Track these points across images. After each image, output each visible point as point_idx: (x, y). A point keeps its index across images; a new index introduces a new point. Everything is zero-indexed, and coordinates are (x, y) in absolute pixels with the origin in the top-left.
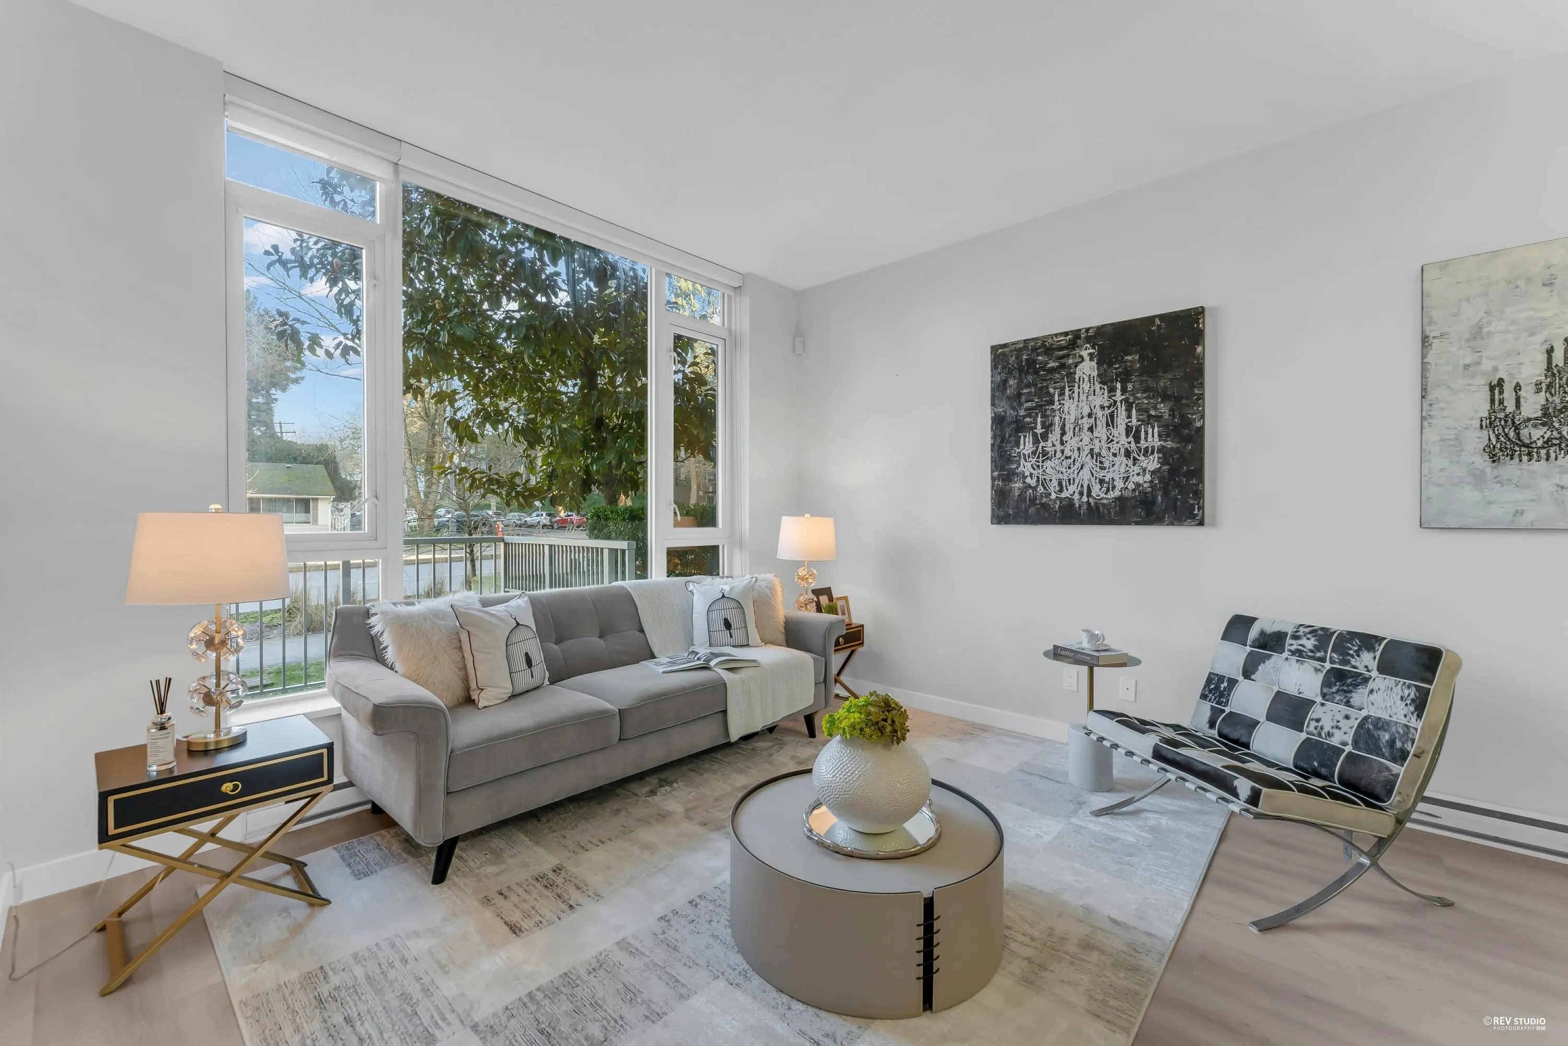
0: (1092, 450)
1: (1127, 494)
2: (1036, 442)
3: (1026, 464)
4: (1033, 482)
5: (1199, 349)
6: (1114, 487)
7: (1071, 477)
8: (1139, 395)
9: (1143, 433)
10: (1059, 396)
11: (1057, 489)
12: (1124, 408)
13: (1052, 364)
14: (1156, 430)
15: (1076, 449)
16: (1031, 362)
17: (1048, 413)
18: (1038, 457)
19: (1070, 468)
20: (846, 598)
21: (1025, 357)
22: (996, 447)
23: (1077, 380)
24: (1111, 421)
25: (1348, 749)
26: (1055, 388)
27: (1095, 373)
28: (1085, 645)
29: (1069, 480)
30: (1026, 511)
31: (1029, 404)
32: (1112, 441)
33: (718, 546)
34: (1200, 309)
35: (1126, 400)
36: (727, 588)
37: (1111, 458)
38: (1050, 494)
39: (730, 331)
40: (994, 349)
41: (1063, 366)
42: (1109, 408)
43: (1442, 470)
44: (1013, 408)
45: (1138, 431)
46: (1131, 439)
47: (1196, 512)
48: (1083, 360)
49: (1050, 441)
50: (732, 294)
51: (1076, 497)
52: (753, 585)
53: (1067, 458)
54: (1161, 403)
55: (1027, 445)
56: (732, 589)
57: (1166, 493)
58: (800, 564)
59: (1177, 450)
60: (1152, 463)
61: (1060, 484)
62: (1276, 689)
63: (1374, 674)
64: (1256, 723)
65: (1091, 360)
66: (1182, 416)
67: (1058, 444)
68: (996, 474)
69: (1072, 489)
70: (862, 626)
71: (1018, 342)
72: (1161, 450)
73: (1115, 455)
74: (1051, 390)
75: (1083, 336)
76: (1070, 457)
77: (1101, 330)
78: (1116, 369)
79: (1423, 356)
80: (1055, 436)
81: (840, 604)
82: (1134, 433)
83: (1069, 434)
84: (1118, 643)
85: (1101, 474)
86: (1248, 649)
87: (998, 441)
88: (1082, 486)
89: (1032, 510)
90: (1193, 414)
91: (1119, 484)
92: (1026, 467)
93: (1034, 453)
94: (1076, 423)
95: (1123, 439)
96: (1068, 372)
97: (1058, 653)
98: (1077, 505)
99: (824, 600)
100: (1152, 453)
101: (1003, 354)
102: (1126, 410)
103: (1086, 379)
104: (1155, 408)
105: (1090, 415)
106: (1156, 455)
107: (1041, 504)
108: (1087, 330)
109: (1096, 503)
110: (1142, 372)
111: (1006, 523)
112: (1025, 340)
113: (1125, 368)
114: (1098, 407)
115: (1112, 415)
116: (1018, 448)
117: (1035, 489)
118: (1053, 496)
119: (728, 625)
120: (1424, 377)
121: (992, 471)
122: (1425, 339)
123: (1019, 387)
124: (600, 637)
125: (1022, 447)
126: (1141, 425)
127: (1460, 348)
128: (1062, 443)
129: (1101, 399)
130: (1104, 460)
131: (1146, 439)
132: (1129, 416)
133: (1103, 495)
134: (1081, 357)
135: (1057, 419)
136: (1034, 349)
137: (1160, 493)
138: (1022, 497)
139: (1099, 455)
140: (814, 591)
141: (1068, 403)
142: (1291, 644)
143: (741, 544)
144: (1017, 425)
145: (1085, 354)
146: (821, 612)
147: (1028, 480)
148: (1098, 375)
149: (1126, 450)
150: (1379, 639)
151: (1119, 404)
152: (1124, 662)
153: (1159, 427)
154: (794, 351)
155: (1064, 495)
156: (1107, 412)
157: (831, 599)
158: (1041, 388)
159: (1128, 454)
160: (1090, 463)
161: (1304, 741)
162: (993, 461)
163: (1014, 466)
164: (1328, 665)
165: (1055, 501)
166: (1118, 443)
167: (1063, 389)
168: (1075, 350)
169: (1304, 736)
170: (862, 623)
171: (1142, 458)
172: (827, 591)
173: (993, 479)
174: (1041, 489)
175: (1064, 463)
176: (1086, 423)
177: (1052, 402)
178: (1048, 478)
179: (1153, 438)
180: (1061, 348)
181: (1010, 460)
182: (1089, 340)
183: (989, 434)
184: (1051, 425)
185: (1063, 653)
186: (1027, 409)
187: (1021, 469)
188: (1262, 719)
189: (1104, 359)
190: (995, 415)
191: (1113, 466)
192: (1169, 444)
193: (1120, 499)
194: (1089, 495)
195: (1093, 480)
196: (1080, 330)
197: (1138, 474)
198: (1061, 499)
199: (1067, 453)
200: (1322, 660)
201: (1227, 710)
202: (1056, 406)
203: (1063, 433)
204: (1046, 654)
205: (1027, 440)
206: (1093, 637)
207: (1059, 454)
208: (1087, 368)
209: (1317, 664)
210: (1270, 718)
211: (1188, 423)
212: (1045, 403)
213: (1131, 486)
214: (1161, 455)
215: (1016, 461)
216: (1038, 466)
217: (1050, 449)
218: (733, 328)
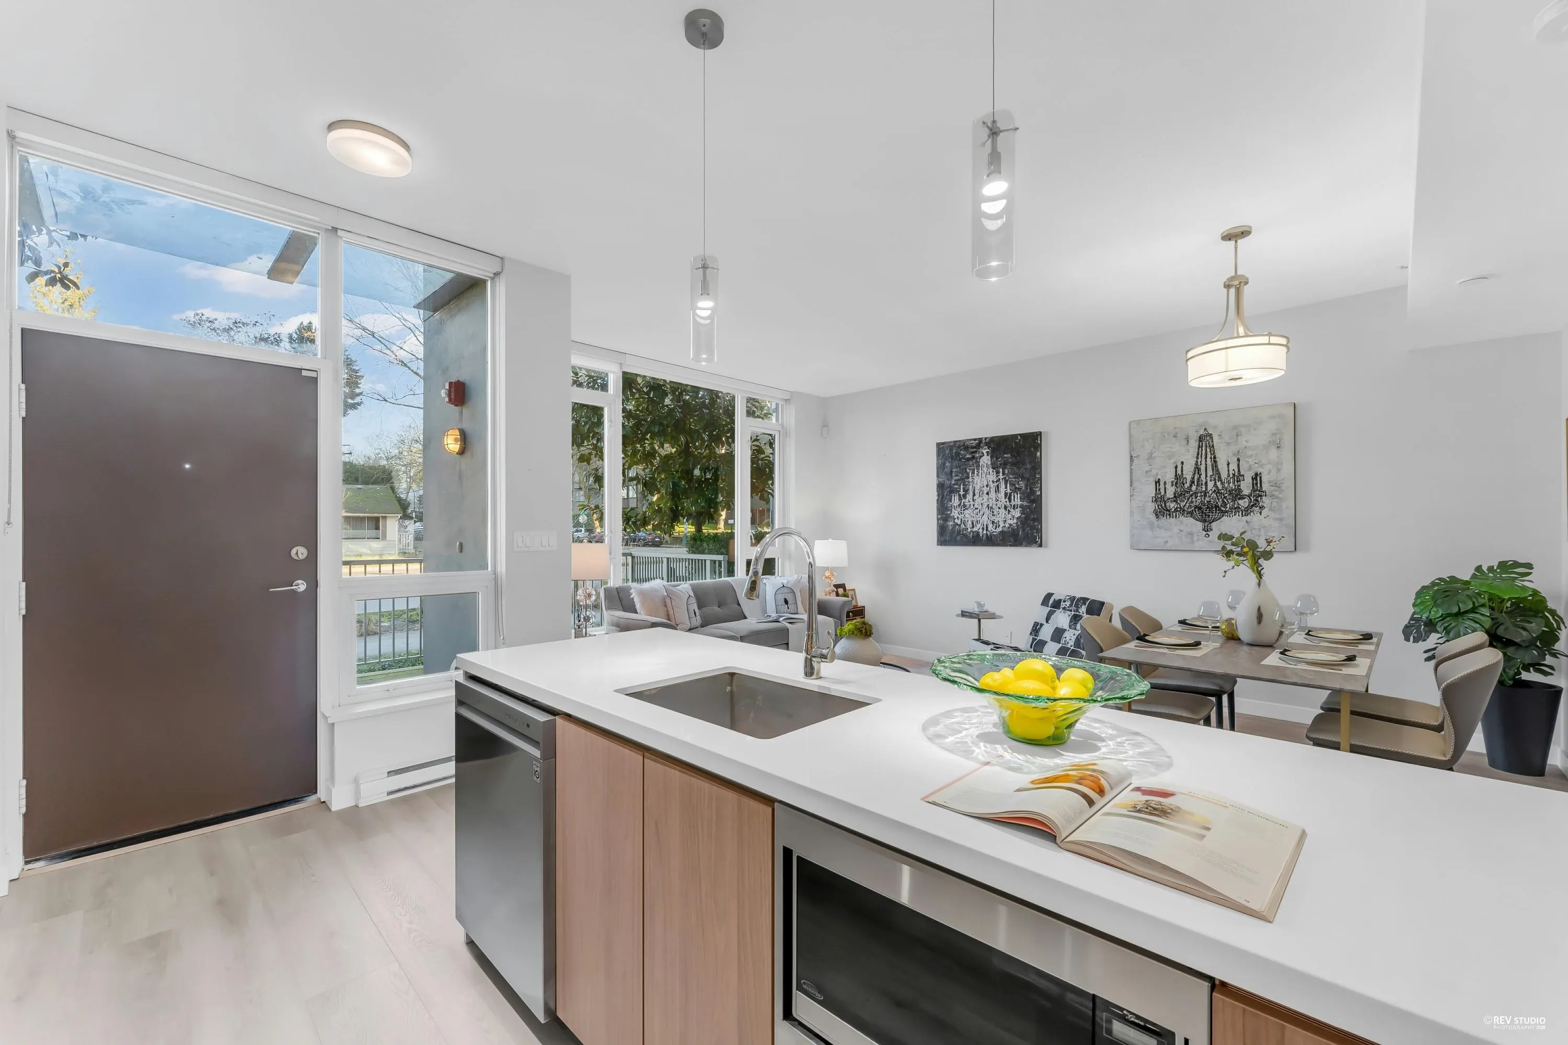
0: (988, 505)
1: (1005, 529)
2: (960, 499)
3: (955, 511)
4: (958, 522)
5: (1038, 454)
6: (999, 526)
7: (978, 519)
8: (1011, 476)
9: (1012, 497)
10: (972, 474)
11: (971, 526)
12: (1003, 483)
13: (968, 456)
14: (1019, 495)
15: (980, 504)
16: (958, 454)
17: (967, 483)
18: (961, 508)
19: (977, 515)
20: (854, 590)
21: (954, 451)
22: (939, 502)
23: (981, 466)
24: (997, 489)
25: (1072, 648)
26: (970, 470)
27: (989, 463)
28: (976, 610)
29: (977, 521)
30: (956, 538)
31: (957, 478)
32: (998, 500)
33: (774, 559)
34: (1038, 433)
35: (1005, 478)
36: (785, 582)
37: (998, 510)
38: (968, 529)
39: (783, 427)
40: (938, 445)
41: (973, 457)
42: (996, 482)
43: (1139, 521)
44: (948, 480)
45: (1010, 496)
46: (1007, 500)
47: (1037, 540)
48: (983, 455)
49: (967, 499)
50: (784, 403)
51: (981, 531)
52: (799, 581)
53: (976, 509)
54: (1021, 481)
55: (955, 501)
56: (788, 582)
57: (1024, 530)
58: (827, 568)
59: (1028, 507)
60: (1017, 513)
61: (973, 523)
62: (1056, 626)
63: (1085, 614)
64: (1046, 642)
65: (988, 455)
66: (1031, 489)
67: (971, 501)
68: (939, 516)
69: (979, 526)
70: (864, 607)
71: (951, 442)
72: (1021, 506)
73: (999, 508)
74: (968, 471)
75: (983, 442)
76: (977, 509)
77: (992, 439)
78: (1000, 461)
79: (1131, 465)
80: (970, 496)
81: (850, 593)
82: (1008, 496)
83: (977, 496)
84: (990, 608)
85: (993, 518)
86: (1049, 609)
87: (941, 497)
88: (983, 525)
89: (958, 538)
90: (1036, 488)
91: (1002, 524)
92: (955, 513)
93: (959, 505)
94: (981, 491)
95: (1003, 500)
96: (975, 460)
97: (964, 614)
98: (981, 535)
99: (841, 591)
100: (1017, 508)
101: (943, 448)
102: (1005, 484)
103: (985, 466)
104: (1018, 484)
105: (987, 486)
106: (1019, 509)
107: (963, 534)
108: (986, 439)
109: (990, 535)
110: (1013, 464)
111: (945, 545)
112: (954, 441)
113: (1004, 461)
114: (991, 482)
115: (998, 486)
116: (951, 502)
117: (960, 525)
118: (969, 530)
119: (786, 602)
120: (1131, 476)
121: (938, 515)
122: (1131, 457)
123: (952, 468)
124: (719, 607)
125: (953, 502)
126: (1011, 493)
127: (1144, 463)
128: (973, 501)
129: (992, 477)
130: (994, 511)
131: (1014, 500)
132: (1006, 488)
133: (994, 530)
134: (983, 453)
135: (971, 487)
136: (959, 447)
137: (1021, 530)
138: (953, 530)
139: (992, 508)
140: (835, 586)
141: (976, 478)
142: (1063, 605)
143: (790, 558)
144: (950, 489)
145: (984, 452)
146: (839, 596)
147: (956, 521)
148: (991, 464)
149: (1005, 505)
150: (1088, 599)
151: (1001, 480)
152: (993, 616)
153: (1020, 494)
154: (822, 436)
155: (975, 529)
156: (996, 484)
157: (845, 590)
158: (963, 470)
159: (1006, 508)
160: (987, 512)
161: (1059, 649)
162: (938, 510)
163: (949, 513)
164: (1073, 613)
165: (970, 532)
166: (1001, 502)
167: (973, 470)
168: (979, 449)
169: (1061, 645)
170: (863, 605)
171: (1012, 510)
172: (842, 586)
173: (938, 519)
174: (963, 526)
175: (974, 511)
176: (986, 490)
177: (968, 478)
178: (966, 520)
179: (1017, 500)
180: (972, 448)
181: (947, 509)
182: (986, 444)
183: (936, 494)
184: (968, 490)
185: (965, 614)
186: (956, 480)
187: (952, 514)
188: (1049, 640)
189: (994, 454)
190: (939, 483)
191: (999, 514)
192: (1025, 503)
193: (1002, 532)
194: (987, 530)
195: (989, 521)
196: (982, 438)
197: (1011, 519)
198: (973, 532)
199: (976, 506)
200: (1071, 611)
201: (1038, 638)
202: (970, 480)
203: (974, 495)
204: (958, 616)
205: (956, 497)
206: (979, 605)
207: (972, 507)
208: (986, 460)
209: (1069, 612)
210: (1051, 640)
211: (1032, 492)
212: (964, 479)
213: (1007, 525)
214: (1021, 509)
215: (950, 509)
216: (961, 513)
217: (967, 504)
218: (785, 423)
